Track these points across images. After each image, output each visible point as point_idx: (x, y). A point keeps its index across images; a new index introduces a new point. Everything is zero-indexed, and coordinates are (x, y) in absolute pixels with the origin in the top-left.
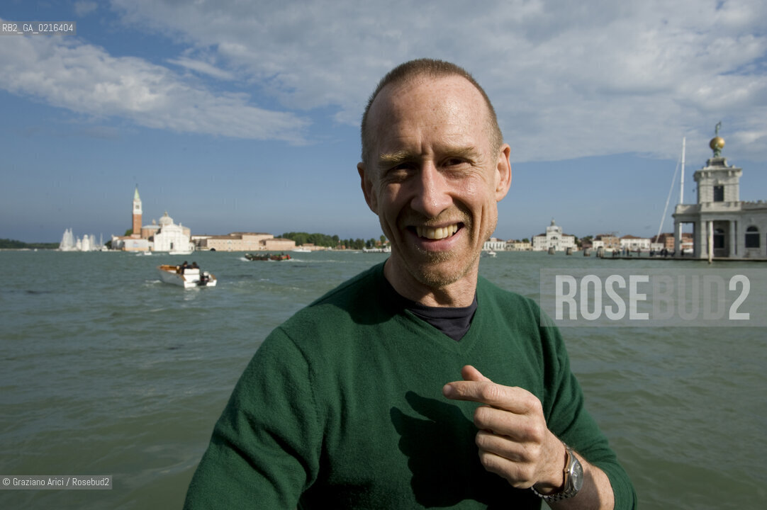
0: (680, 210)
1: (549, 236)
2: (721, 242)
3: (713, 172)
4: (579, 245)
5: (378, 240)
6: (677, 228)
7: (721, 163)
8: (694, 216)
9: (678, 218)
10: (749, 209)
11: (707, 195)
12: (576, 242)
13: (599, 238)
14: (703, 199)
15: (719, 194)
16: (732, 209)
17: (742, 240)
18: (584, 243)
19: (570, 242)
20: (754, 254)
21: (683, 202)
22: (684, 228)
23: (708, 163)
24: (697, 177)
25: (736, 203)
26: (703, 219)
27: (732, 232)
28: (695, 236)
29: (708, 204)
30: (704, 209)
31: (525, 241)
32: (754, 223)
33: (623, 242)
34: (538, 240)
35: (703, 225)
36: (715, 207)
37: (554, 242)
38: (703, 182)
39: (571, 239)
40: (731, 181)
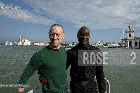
0: (123, 39)
1: (99, 43)
2: (130, 45)
3: (129, 32)
4: (104, 45)
5: (66, 44)
6: (122, 42)
7: (131, 30)
8: (125, 40)
9: (122, 40)
10: (136, 39)
11: (128, 36)
12: (104, 44)
13: (108, 44)
14: (127, 37)
15: (130, 36)
16: (132, 38)
17: (134, 44)
18: (105, 45)
19: (103, 45)
20: (136, 47)
21: (123, 37)
22: (124, 42)
23: (128, 30)
24: (126, 32)
25: (133, 38)
26: (127, 40)
27: (132, 43)
28: (125, 44)
29: (128, 38)
30: (127, 38)
31: (94, 44)
32: (136, 41)
33: (113, 44)
34: (97, 44)
35: (127, 41)
36: (129, 38)
37: (100, 44)
38: (127, 34)
39: (103, 44)
40: (132, 33)
